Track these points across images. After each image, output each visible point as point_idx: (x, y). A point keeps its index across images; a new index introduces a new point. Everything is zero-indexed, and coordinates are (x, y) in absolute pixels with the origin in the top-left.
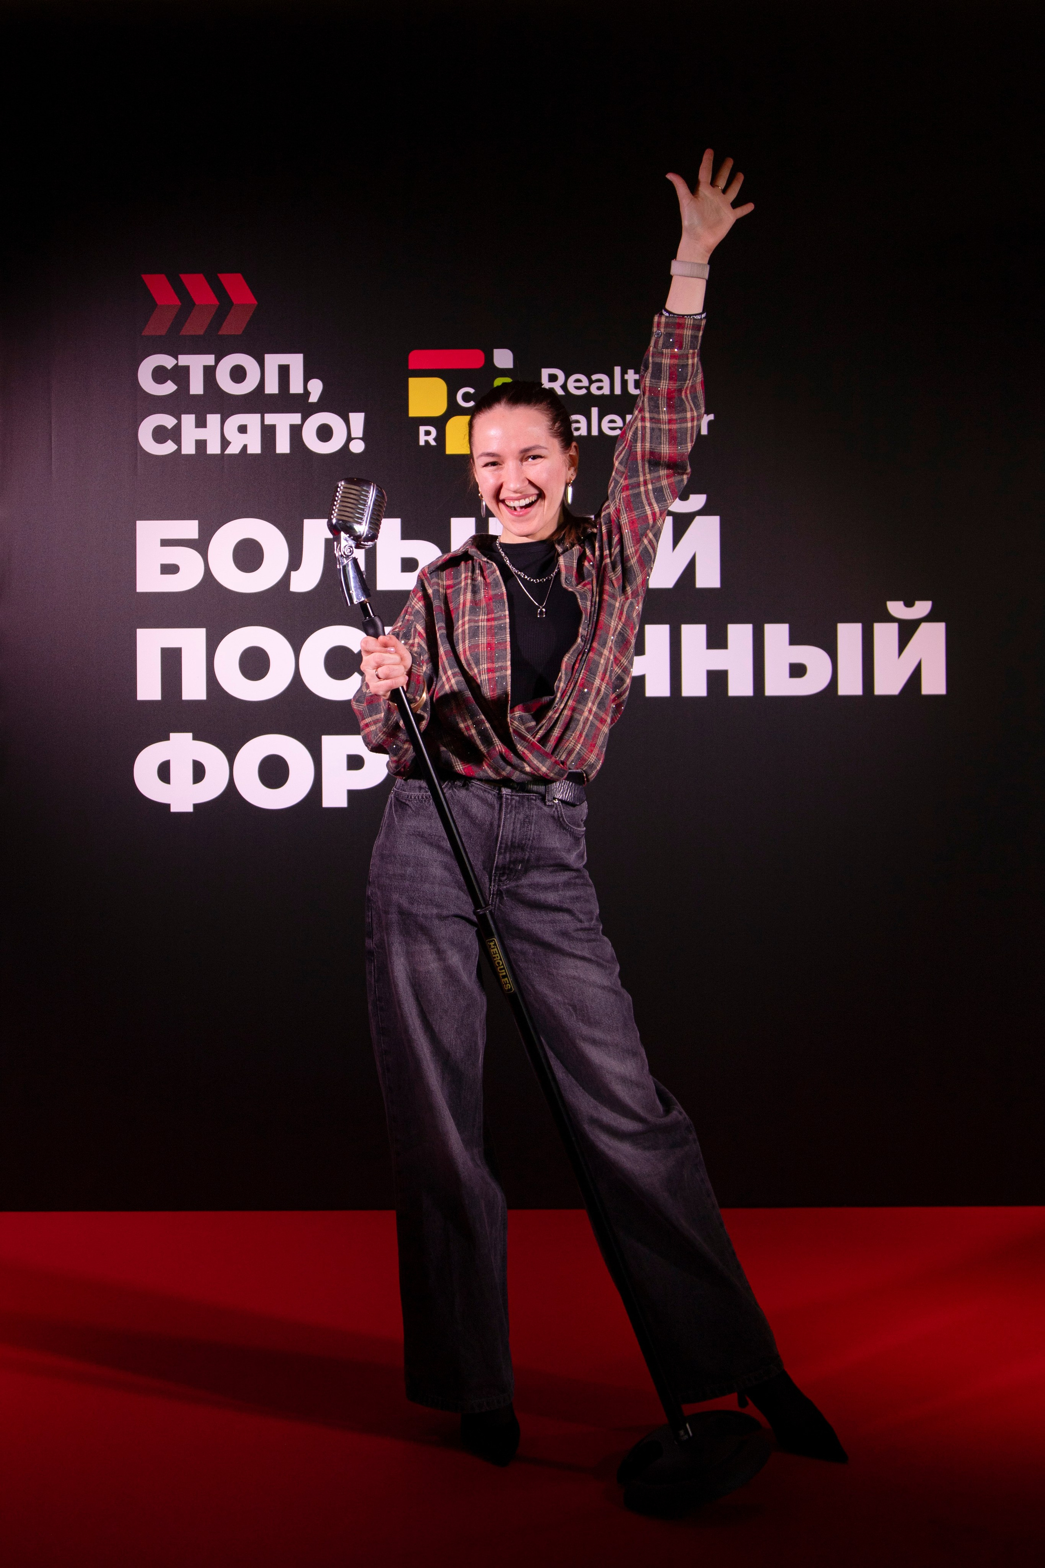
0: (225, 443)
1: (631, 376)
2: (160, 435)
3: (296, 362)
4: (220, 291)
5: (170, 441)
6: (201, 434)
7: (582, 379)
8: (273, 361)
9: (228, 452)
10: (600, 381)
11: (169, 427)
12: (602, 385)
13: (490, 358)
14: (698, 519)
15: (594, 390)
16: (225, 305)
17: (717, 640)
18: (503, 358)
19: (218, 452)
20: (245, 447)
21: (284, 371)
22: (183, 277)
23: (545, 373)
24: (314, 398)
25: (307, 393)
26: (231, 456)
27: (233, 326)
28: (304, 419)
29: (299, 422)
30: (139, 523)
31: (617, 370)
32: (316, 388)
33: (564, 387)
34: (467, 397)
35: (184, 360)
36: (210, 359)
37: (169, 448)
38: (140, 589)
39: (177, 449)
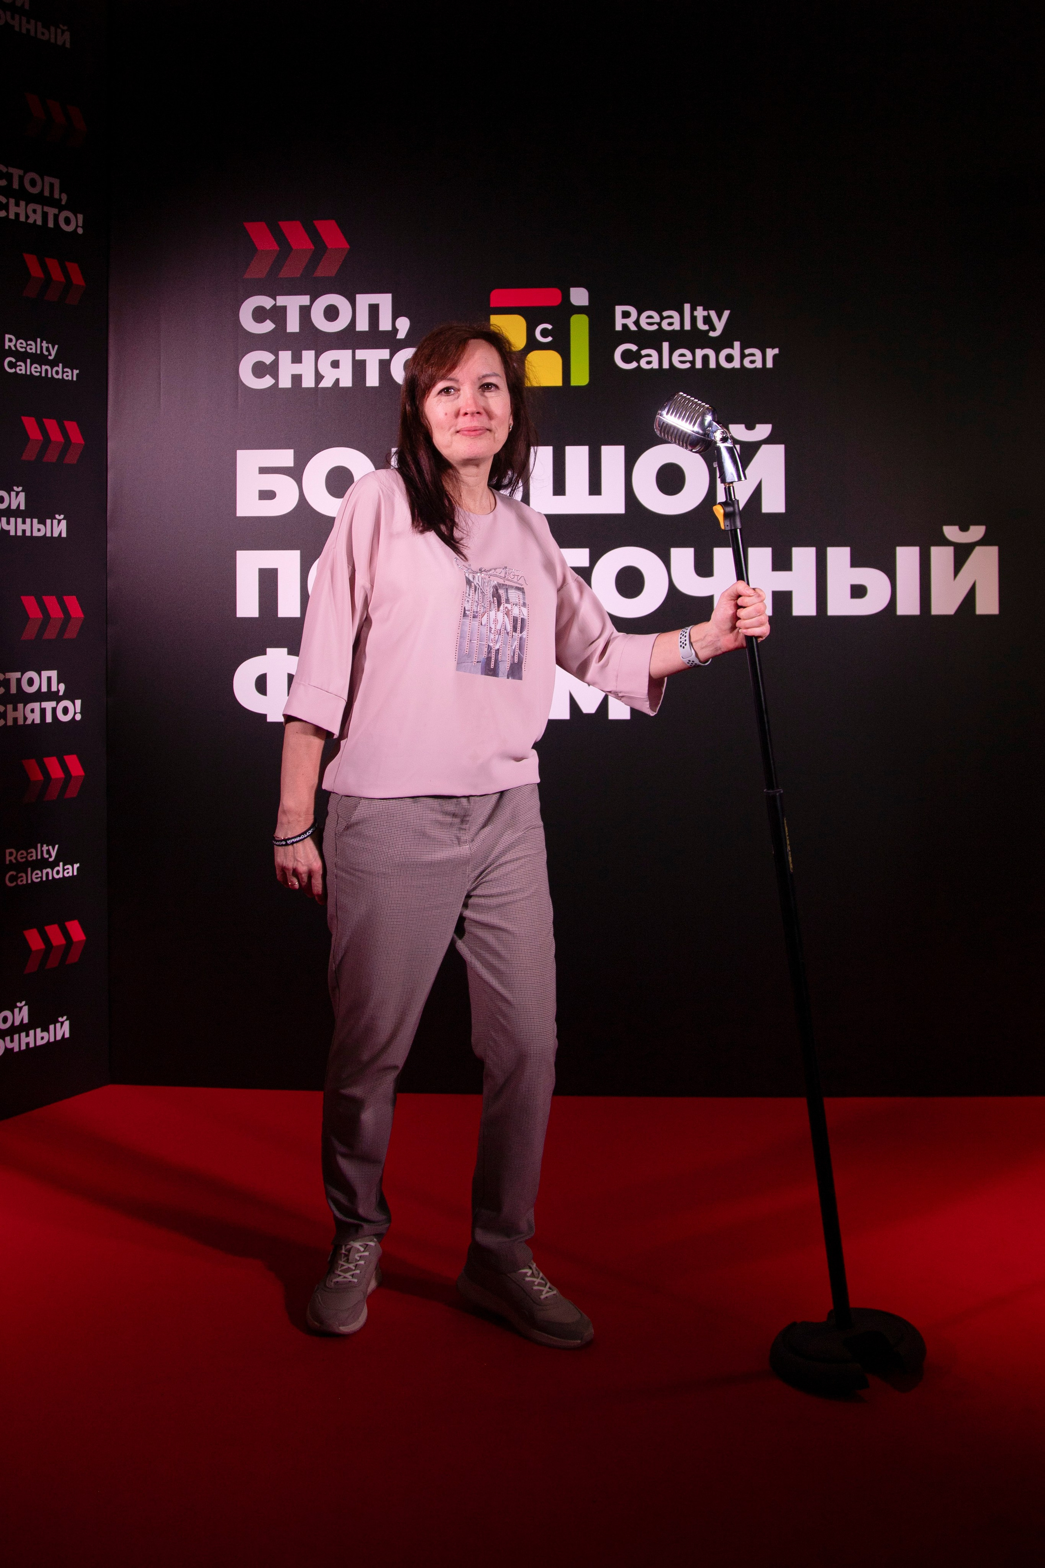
0: (319, 377)
1: (700, 313)
2: (259, 370)
3: (385, 301)
4: (315, 236)
5: (268, 375)
6: (297, 369)
7: (653, 315)
8: (364, 301)
9: (321, 385)
10: (671, 317)
11: (268, 363)
12: (673, 321)
13: (566, 296)
14: (764, 447)
15: (665, 326)
16: (320, 250)
17: (782, 563)
18: (579, 296)
19: (313, 386)
20: (337, 381)
21: (374, 310)
22: (281, 223)
23: (619, 310)
24: (401, 335)
25: (395, 330)
26: (325, 389)
27: (327, 269)
28: (392, 355)
29: (387, 357)
30: (239, 452)
31: (687, 307)
32: (404, 325)
33: (637, 323)
34: (544, 333)
35: (281, 301)
36: (305, 300)
37: (267, 382)
38: (240, 513)
39: (275, 383)
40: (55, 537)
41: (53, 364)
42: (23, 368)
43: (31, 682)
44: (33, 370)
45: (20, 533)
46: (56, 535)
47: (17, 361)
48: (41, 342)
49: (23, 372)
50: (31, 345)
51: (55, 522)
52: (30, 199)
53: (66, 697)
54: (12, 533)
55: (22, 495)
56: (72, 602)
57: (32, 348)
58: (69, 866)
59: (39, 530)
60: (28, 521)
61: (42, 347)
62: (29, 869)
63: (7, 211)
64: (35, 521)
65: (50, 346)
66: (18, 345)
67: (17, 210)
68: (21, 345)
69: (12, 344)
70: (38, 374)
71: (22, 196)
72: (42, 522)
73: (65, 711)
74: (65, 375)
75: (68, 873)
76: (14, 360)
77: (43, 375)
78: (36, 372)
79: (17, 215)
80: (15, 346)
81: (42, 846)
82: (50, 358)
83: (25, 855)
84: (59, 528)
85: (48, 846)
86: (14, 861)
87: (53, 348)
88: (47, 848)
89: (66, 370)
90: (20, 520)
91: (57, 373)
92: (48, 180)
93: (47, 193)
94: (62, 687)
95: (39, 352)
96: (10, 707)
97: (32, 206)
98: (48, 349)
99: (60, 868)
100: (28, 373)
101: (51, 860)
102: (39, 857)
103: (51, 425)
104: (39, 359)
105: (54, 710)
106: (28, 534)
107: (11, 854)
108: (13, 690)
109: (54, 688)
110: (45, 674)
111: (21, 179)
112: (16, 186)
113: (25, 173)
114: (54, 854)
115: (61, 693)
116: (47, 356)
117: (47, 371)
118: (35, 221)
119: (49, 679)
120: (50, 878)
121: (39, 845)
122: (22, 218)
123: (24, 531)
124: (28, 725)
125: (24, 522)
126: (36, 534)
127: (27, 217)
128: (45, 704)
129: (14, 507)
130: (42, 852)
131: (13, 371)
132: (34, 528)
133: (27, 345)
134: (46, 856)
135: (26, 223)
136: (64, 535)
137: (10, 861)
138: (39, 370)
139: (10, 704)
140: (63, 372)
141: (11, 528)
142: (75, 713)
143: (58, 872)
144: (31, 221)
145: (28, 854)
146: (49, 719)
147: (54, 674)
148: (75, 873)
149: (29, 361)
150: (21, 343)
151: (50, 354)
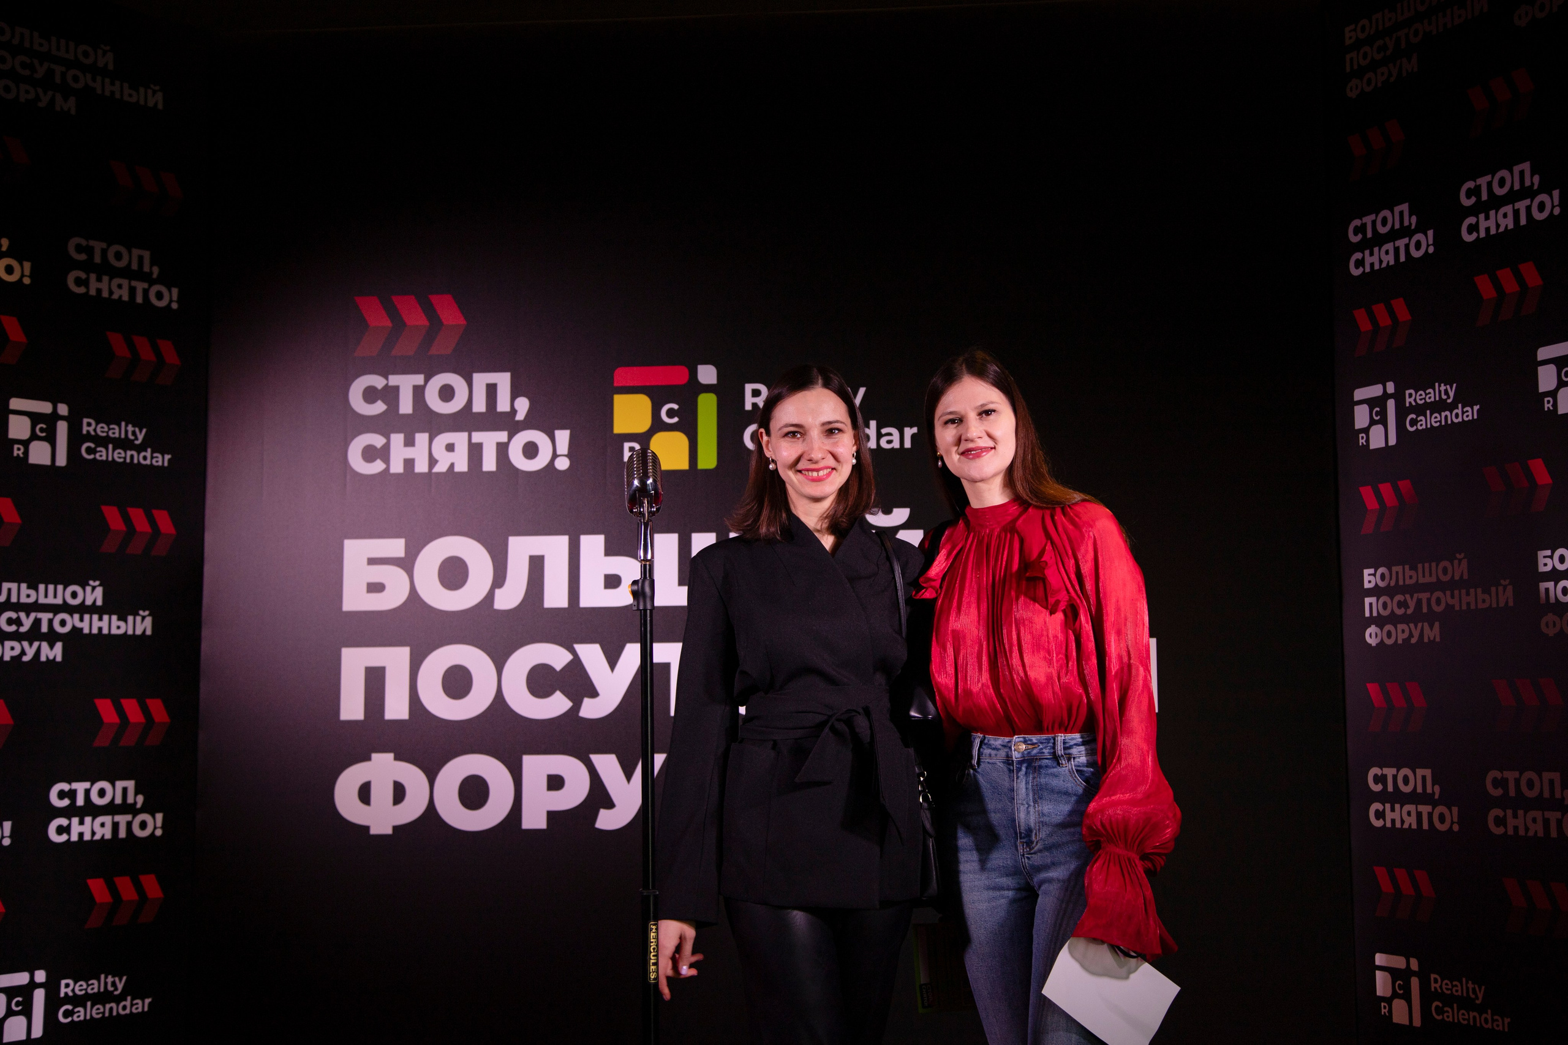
0: (432, 461)
2: (369, 454)
3: (503, 380)
4: (430, 312)
5: (378, 460)
6: (409, 453)
8: (481, 380)
9: (435, 470)
11: (378, 447)
13: (694, 374)
16: (435, 326)
18: (707, 374)
19: (427, 471)
20: (452, 466)
21: (491, 390)
22: (394, 298)
23: (748, 388)
24: (520, 416)
25: (514, 411)
26: (439, 474)
27: (443, 347)
28: (510, 437)
29: (505, 440)
30: (346, 542)
32: (523, 406)
34: (670, 413)
35: (394, 380)
36: (419, 379)
37: (376, 467)
38: (346, 608)
39: (386, 468)
40: (138, 636)
41: (140, 449)
42: (104, 453)
43: (102, 793)
44: (116, 455)
45: (95, 631)
46: (139, 632)
47: (97, 445)
48: (126, 426)
49: (104, 458)
50: (114, 429)
51: (139, 619)
52: (114, 273)
53: (143, 810)
54: (86, 631)
55: (99, 591)
56: (156, 707)
57: (115, 432)
58: (139, 1001)
59: (119, 627)
60: (106, 617)
61: (126, 432)
62: (89, 1004)
63: (87, 287)
64: (114, 618)
65: (137, 430)
66: (99, 430)
67: (99, 285)
68: (102, 430)
69: (91, 429)
70: (122, 460)
71: (105, 270)
72: (123, 618)
73: (143, 825)
74: (154, 461)
75: (137, 1008)
76: (92, 445)
77: (128, 460)
78: (120, 458)
79: (99, 291)
80: (95, 430)
81: (106, 978)
82: (137, 442)
83: (85, 986)
84: (142, 624)
85: (113, 977)
86: (71, 994)
87: (141, 432)
88: (112, 979)
89: (155, 455)
90: (95, 617)
91: (145, 458)
92: (136, 252)
93: (135, 266)
94: (140, 799)
95: (123, 436)
96: (75, 821)
97: (116, 281)
98: (134, 433)
99: (128, 1003)
100: (110, 459)
101: (116, 993)
102: (102, 990)
103: (137, 515)
104: (124, 444)
105: (129, 825)
106: (105, 631)
107: (67, 986)
108: (80, 801)
109: (130, 800)
110: (120, 785)
111: (104, 252)
112: (97, 259)
113: (109, 246)
114: (120, 986)
115: (139, 806)
116: (133, 441)
117: (132, 457)
118: (121, 297)
119: (125, 790)
120: (115, 1013)
121: (103, 976)
122: (105, 294)
123: (100, 629)
124: (97, 841)
125: (101, 619)
126: (114, 631)
127: (111, 293)
128: (117, 818)
129: (89, 602)
130: (106, 984)
131: (91, 457)
132: (113, 625)
133: (109, 429)
134: (110, 988)
135: (109, 300)
136: (149, 632)
137: (66, 993)
138: (123, 455)
139: (75, 816)
140: (152, 458)
141: (85, 626)
142: (155, 828)
143: (124, 1008)
144: (115, 296)
145: (88, 985)
146: (122, 834)
147: (130, 784)
148: (146, 1009)
149: (110, 447)
150: (102, 427)
151: (137, 439)
